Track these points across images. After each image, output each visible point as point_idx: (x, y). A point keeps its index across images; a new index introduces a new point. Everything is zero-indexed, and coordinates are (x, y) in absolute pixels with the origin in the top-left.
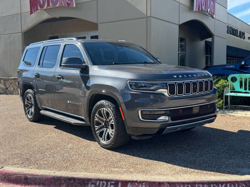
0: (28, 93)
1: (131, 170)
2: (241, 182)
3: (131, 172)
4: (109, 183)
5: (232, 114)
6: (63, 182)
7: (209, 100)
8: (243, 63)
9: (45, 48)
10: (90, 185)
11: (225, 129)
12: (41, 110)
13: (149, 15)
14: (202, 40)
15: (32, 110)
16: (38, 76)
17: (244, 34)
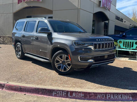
0: (18, 44)
1: (74, 86)
2: (129, 93)
3: (74, 87)
4: (64, 92)
5: (119, 59)
6: (40, 91)
7: (111, 52)
8: (124, 34)
9: (28, 22)
10: (54, 93)
11: (117, 66)
12: (25, 54)
13: (79, 8)
14: (103, 22)
15: (20, 53)
16: (24, 36)
17: (123, 20)
